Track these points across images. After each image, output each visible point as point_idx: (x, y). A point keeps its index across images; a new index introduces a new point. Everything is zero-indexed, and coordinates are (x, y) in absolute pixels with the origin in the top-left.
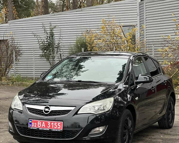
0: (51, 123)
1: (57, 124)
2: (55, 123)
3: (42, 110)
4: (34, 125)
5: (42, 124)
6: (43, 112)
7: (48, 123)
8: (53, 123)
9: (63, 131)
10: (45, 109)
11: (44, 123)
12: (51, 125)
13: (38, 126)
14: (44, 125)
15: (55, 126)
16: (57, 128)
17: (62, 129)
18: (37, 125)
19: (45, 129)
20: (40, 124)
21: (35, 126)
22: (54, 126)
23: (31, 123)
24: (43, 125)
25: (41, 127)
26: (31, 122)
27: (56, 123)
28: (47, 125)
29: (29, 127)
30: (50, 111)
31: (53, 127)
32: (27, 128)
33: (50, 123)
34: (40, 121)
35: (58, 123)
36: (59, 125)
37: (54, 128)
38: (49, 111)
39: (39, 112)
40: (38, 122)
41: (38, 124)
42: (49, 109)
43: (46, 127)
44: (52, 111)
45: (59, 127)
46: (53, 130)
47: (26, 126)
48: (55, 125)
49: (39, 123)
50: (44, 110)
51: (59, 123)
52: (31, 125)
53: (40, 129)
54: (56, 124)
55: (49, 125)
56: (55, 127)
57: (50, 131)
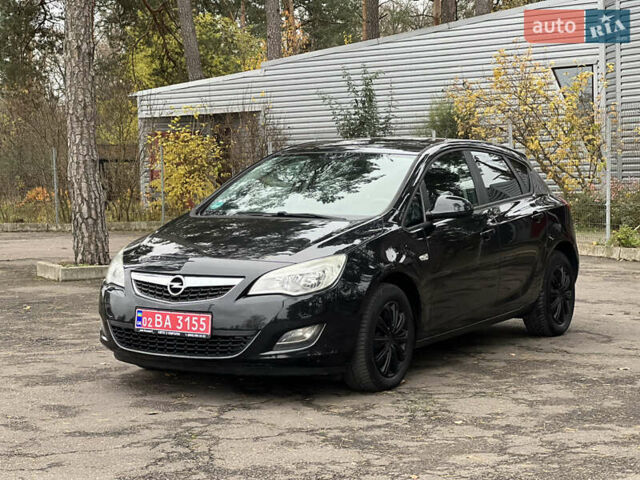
0: (185, 317)
1: (198, 321)
2: (194, 318)
3: (166, 287)
4: (148, 322)
5: (164, 320)
6: (167, 292)
7: (178, 317)
8: (188, 319)
9: (213, 336)
10: (172, 284)
11: (168, 317)
12: (185, 324)
13: (156, 325)
14: (168, 323)
15: (194, 326)
16: (198, 330)
17: (209, 333)
18: (153, 324)
19: (171, 334)
20: (160, 320)
21: (149, 326)
22: (192, 325)
23: (140, 319)
24: (166, 323)
25: (162, 327)
26: (140, 315)
27: (197, 318)
28: (174, 322)
29: (136, 327)
30: (183, 288)
31: (188, 328)
32: (133, 330)
33: (181, 318)
34: (159, 314)
35: (199, 318)
36: (201, 323)
37: (191, 330)
38: (180, 289)
39: (158, 290)
40: (157, 316)
41: (157, 320)
42: (182, 285)
43: (174, 328)
44: (188, 288)
45: (202, 326)
46: (189, 335)
47: (130, 326)
48: (194, 322)
49: (158, 318)
50: (171, 286)
51: (202, 319)
52: (140, 323)
53: (161, 333)
54: (195, 320)
55: (179, 321)
56: (193, 328)
57: (183, 338)
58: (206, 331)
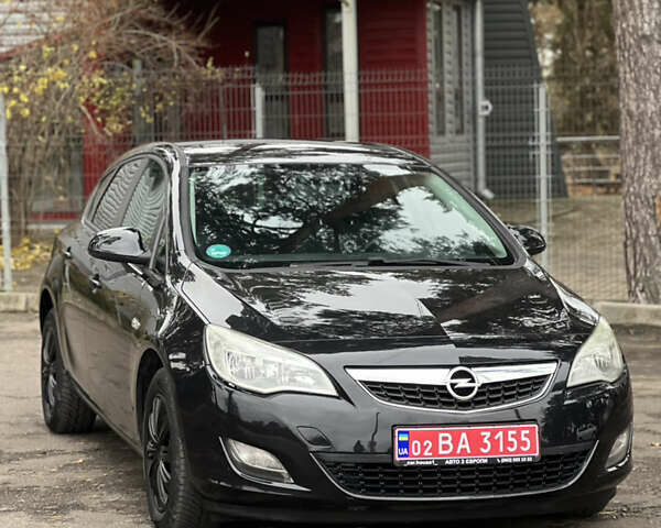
0: (494, 433)
1: (517, 437)
2: (510, 433)
4: (423, 448)
5: (456, 442)
7: (483, 434)
8: (501, 434)
9: (543, 457)
10: (454, 381)
11: (464, 435)
12: (495, 443)
13: (441, 452)
14: (464, 444)
15: (512, 445)
16: (518, 451)
17: (537, 454)
18: (434, 450)
19: (472, 462)
20: (449, 442)
21: (426, 453)
22: (508, 444)
23: (403, 445)
24: (461, 446)
25: (453, 454)
26: (404, 438)
27: (514, 432)
28: (476, 442)
29: (398, 459)
30: (477, 385)
31: (501, 450)
32: (391, 465)
33: (488, 434)
34: (447, 432)
35: (519, 430)
36: (523, 439)
37: (506, 452)
38: (473, 388)
39: (425, 394)
40: (441, 435)
41: (441, 442)
42: (473, 381)
43: (476, 451)
44: (484, 385)
45: (525, 444)
46: (504, 461)
47: (386, 459)
48: (510, 439)
49: (445, 439)
50: (453, 385)
51: (523, 432)
52: (405, 451)
53: (451, 462)
54: (512, 436)
55: (486, 441)
56: (509, 449)
57: (493, 466)
58: (532, 450)
